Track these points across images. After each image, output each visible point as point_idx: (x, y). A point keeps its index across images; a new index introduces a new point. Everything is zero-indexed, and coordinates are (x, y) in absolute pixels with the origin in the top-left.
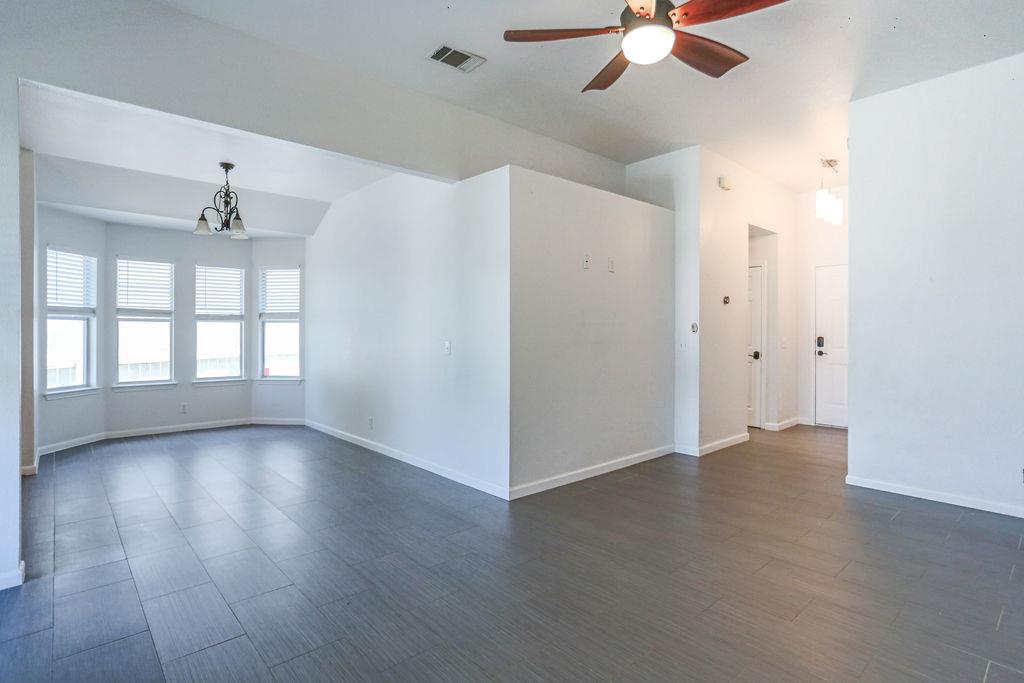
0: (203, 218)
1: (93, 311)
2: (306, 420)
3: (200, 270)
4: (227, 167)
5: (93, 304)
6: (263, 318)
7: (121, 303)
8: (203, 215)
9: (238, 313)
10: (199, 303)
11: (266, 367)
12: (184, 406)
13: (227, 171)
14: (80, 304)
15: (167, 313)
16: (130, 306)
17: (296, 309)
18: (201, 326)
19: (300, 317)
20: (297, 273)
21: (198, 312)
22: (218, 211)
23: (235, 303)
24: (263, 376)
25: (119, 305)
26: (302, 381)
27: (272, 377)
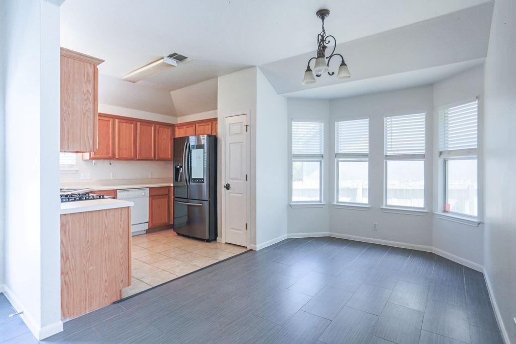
1: (322, 156)
2: (483, 268)
3: (389, 120)
4: (323, 13)
5: (322, 152)
6: (443, 157)
11: (447, 203)
12: (375, 225)
13: (323, 19)
16: (343, 152)
17: (474, 144)
19: (478, 153)
20: (475, 106)
21: (386, 153)
23: (417, 144)
24: (445, 211)
26: (479, 223)
27: (453, 213)
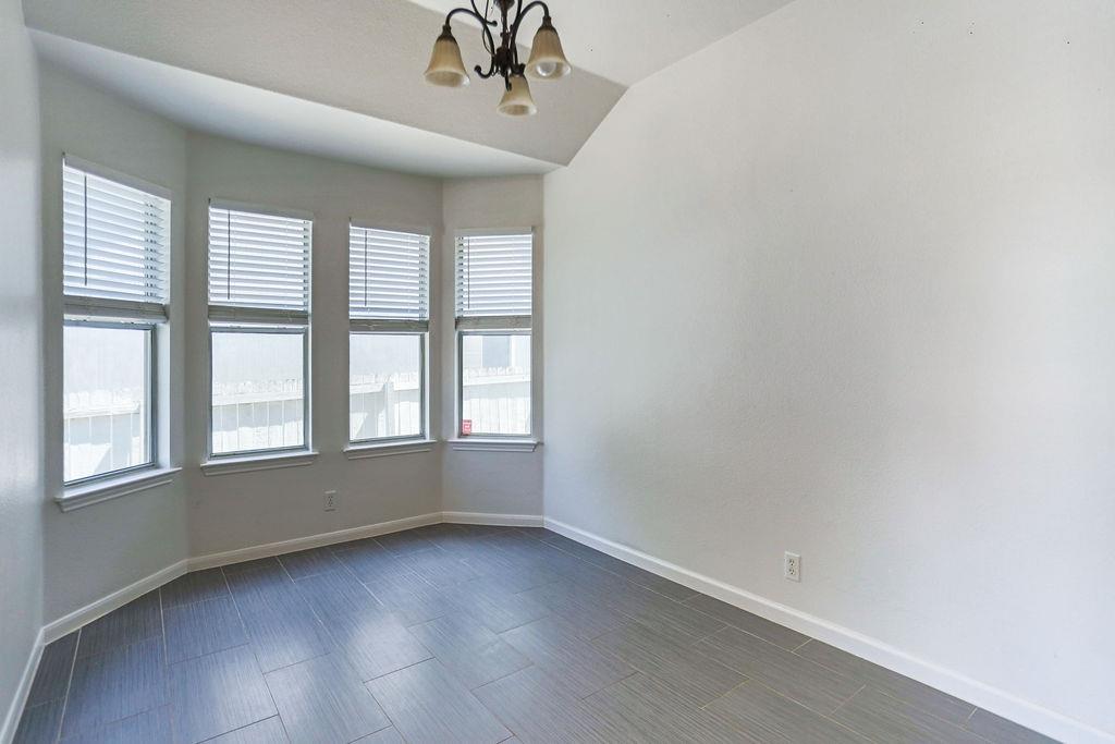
0: (447, 34)
1: (164, 312)
2: (546, 519)
3: (356, 234)
5: (164, 297)
6: (461, 327)
7: (216, 298)
8: (447, 28)
9: (415, 316)
10: (355, 299)
11: (465, 417)
12: (331, 496)
14: (138, 294)
15: (298, 317)
16: (235, 301)
17: (525, 309)
18: (358, 341)
19: (533, 323)
20: (527, 240)
21: (353, 315)
22: (484, 22)
23: (411, 300)
24: (461, 435)
25: (213, 300)
26: (536, 446)
27: (478, 435)
